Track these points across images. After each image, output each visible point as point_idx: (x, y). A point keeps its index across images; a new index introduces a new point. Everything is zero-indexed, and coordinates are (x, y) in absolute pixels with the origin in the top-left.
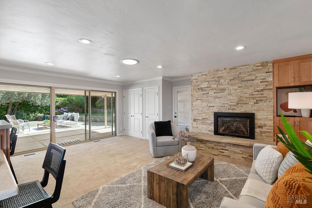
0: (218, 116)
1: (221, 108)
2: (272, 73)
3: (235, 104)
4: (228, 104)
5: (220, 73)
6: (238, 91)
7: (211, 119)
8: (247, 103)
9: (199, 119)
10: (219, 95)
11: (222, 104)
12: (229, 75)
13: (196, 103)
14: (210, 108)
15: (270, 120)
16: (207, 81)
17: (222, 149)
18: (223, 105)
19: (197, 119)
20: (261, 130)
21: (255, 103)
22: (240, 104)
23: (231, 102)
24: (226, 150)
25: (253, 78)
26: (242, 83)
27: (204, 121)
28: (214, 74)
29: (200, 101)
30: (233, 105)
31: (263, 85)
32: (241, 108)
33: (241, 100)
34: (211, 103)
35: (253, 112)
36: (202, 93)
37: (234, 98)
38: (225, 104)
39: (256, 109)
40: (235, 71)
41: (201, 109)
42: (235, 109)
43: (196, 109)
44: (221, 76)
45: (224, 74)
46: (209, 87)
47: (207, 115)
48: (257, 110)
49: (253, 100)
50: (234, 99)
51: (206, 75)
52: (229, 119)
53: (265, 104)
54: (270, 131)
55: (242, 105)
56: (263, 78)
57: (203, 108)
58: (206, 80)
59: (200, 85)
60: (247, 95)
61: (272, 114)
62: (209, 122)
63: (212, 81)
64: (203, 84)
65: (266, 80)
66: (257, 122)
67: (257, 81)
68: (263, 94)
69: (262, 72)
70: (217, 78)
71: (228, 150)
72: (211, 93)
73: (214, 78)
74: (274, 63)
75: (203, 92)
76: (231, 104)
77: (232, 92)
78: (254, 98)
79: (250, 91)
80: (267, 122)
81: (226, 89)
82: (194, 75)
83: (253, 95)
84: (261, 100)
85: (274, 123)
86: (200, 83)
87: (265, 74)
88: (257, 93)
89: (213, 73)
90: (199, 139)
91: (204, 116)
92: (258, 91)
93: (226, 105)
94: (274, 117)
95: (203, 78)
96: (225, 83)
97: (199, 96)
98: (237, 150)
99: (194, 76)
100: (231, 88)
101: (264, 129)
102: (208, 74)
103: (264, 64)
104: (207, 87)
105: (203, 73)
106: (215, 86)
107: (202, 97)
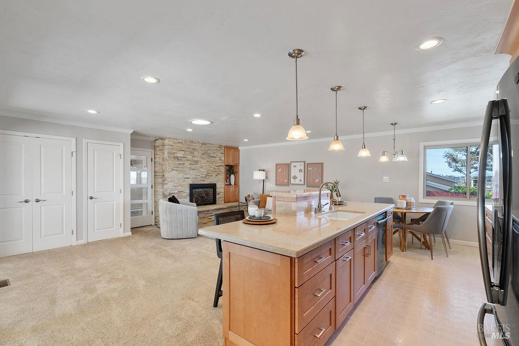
0: (193, 188)
1: (195, 179)
2: (224, 154)
3: (205, 176)
4: (200, 176)
5: (194, 146)
6: (207, 165)
7: (187, 191)
8: (212, 176)
10: (194, 166)
11: (196, 176)
12: (201, 149)
13: (171, 174)
14: (186, 179)
15: (223, 188)
16: (183, 151)
21: (216, 176)
22: (208, 176)
23: (202, 174)
25: (215, 155)
26: (209, 158)
28: (190, 145)
29: (175, 171)
31: (220, 162)
32: (208, 179)
33: (208, 173)
34: (186, 174)
35: (215, 183)
38: (198, 176)
40: (205, 147)
41: (177, 181)
42: (205, 181)
43: (172, 181)
44: (195, 148)
45: (197, 146)
46: (185, 157)
47: (183, 187)
48: (217, 181)
50: (204, 171)
51: (182, 143)
52: (200, 190)
53: (221, 177)
54: (223, 196)
56: (220, 157)
57: (179, 179)
58: (182, 149)
59: (176, 153)
60: (212, 169)
62: (185, 195)
63: (188, 151)
64: (179, 152)
65: (221, 159)
66: (218, 191)
67: (217, 159)
68: (219, 169)
69: (219, 152)
70: (192, 149)
72: (187, 163)
73: (189, 149)
74: (226, 147)
75: (179, 162)
76: (202, 176)
77: (203, 165)
78: (216, 172)
79: (213, 166)
80: (221, 190)
81: (198, 162)
83: (215, 169)
84: (219, 174)
85: (224, 190)
86: (176, 151)
87: (221, 154)
88: (217, 168)
91: (180, 188)
92: (218, 166)
94: (224, 186)
95: (179, 146)
96: (198, 156)
97: (175, 166)
100: (203, 161)
101: (220, 196)
102: (184, 143)
103: (220, 147)
104: (182, 157)
105: (180, 141)
106: (190, 157)
107: (178, 167)
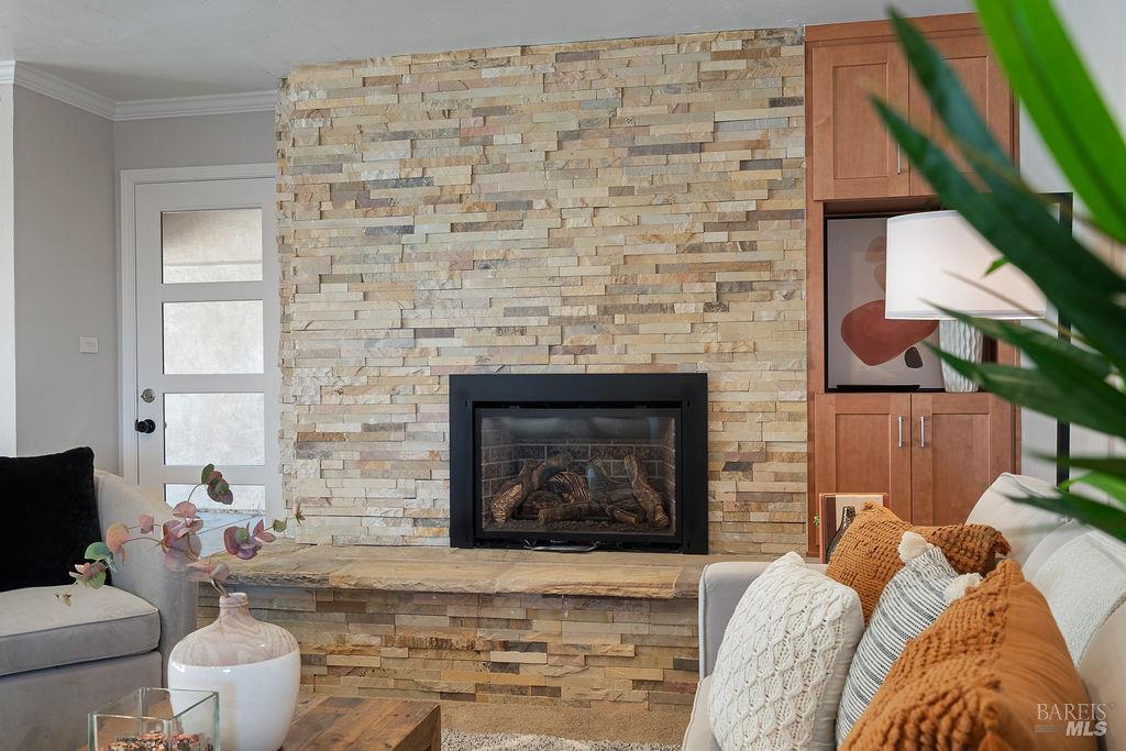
0: (478, 405)
1: (501, 341)
2: (801, 110)
4: (543, 311)
5: (495, 82)
6: (609, 218)
7: (432, 427)
8: (662, 308)
9: (340, 437)
10: (487, 243)
11: (509, 312)
12: (555, 96)
13: (313, 307)
14: (423, 342)
15: (792, 417)
16: (404, 135)
17: (506, 646)
18: (512, 321)
19: (327, 437)
20: (746, 486)
21: (709, 307)
22: (625, 309)
23: (565, 300)
24: (528, 647)
25: (700, 131)
26: (637, 160)
27: (379, 447)
28: (451, 87)
29: (343, 287)
30: (581, 321)
31: (755, 185)
32: (627, 339)
33: (627, 285)
34: (428, 303)
35: (700, 370)
36: (362, 223)
37: (587, 269)
38: (525, 311)
39: (714, 348)
40: (591, 75)
41: (352, 352)
42: (592, 349)
43: (317, 354)
44: (500, 102)
46: (418, 182)
47: (399, 399)
48: (720, 353)
49: (698, 287)
50: (586, 273)
51: (396, 82)
53: (765, 313)
54: (791, 486)
55: (633, 318)
56: (754, 135)
57: (371, 341)
58: (393, 127)
59: (350, 159)
60: (661, 249)
61: (803, 376)
62: (417, 450)
63: (439, 134)
64: (375, 152)
65: (771, 154)
66: (726, 436)
67: (720, 156)
68: (752, 246)
69: (747, 94)
70: (476, 113)
71: (541, 647)
72: (432, 227)
73: (448, 114)
74: (813, 41)
75: (374, 222)
76: (567, 311)
77: (571, 223)
78: (703, 272)
79: (680, 221)
80: (778, 430)
81: (529, 205)
82: (303, 77)
83: (697, 249)
84: (745, 287)
85: (811, 438)
86: (347, 149)
87: (767, 112)
88: (722, 236)
89: (448, 77)
90: (337, 591)
91: (377, 405)
92: (727, 225)
93: (533, 321)
94: (810, 397)
96: (527, 157)
97: (337, 252)
98: (603, 635)
99: (299, 89)
100: (567, 195)
101: (761, 481)
102: (407, 80)
103: (758, 46)
104: (398, 183)
105: (372, 71)
106: (458, 176)
107: (365, 259)
